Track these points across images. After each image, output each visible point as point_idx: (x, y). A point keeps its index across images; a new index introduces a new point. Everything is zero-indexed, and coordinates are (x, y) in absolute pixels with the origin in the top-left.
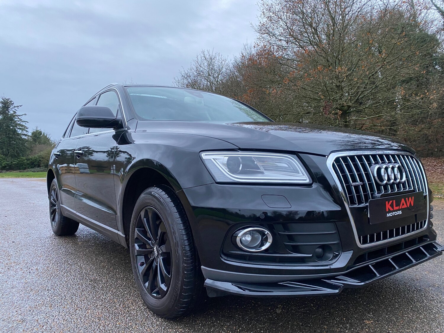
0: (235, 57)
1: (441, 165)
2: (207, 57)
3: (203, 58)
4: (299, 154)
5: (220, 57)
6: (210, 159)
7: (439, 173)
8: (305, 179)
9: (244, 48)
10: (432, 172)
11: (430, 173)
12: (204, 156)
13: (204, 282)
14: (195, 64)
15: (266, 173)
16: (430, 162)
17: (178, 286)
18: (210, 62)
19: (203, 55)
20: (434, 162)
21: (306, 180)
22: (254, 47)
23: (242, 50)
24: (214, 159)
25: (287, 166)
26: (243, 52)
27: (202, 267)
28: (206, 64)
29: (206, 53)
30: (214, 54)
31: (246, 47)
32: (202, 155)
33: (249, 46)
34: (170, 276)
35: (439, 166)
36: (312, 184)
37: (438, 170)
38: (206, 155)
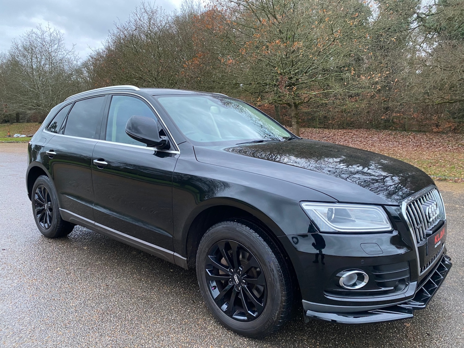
0: (175, 10)
1: (372, 137)
2: (148, 9)
3: (143, 10)
4: (385, 206)
5: (162, 12)
6: (312, 210)
7: (370, 145)
8: (389, 226)
10: (365, 143)
11: (363, 145)
12: (304, 205)
13: (306, 314)
14: (133, 16)
15: (357, 221)
16: (362, 134)
17: (275, 315)
18: (152, 15)
19: (142, 7)
20: (365, 134)
21: (388, 228)
22: (205, 7)
24: (315, 210)
25: (376, 217)
26: (183, 5)
27: (303, 300)
28: (146, 18)
29: (146, 5)
30: (155, 8)
32: (303, 205)
34: (263, 306)
35: (369, 137)
36: (393, 231)
37: (369, 141)
38: (306, 205)
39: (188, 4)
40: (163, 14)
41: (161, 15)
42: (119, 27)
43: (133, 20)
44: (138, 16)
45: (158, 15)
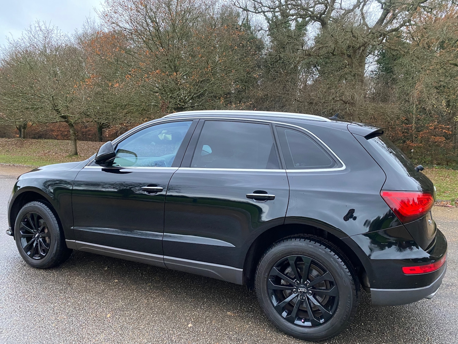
0: (76, 29)
2: (43, 28)
3: (37, 29)
5: (58, 32)
9: (86, 21)
14: (27, 34)
18: (47, 33)
19: (37, 25)
23: (84, 23)
28: (41, 36)
29: (41, 23)
30: (51, 28)
31: (89, 20)
33: (92, 20)
39: (90, 24)
40: (59, 34)
41: (57, 35)
42: (12, 42)
43: (27, 37)
44: (33, 33)
45: (54, 34)
